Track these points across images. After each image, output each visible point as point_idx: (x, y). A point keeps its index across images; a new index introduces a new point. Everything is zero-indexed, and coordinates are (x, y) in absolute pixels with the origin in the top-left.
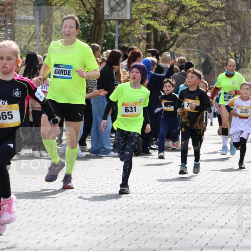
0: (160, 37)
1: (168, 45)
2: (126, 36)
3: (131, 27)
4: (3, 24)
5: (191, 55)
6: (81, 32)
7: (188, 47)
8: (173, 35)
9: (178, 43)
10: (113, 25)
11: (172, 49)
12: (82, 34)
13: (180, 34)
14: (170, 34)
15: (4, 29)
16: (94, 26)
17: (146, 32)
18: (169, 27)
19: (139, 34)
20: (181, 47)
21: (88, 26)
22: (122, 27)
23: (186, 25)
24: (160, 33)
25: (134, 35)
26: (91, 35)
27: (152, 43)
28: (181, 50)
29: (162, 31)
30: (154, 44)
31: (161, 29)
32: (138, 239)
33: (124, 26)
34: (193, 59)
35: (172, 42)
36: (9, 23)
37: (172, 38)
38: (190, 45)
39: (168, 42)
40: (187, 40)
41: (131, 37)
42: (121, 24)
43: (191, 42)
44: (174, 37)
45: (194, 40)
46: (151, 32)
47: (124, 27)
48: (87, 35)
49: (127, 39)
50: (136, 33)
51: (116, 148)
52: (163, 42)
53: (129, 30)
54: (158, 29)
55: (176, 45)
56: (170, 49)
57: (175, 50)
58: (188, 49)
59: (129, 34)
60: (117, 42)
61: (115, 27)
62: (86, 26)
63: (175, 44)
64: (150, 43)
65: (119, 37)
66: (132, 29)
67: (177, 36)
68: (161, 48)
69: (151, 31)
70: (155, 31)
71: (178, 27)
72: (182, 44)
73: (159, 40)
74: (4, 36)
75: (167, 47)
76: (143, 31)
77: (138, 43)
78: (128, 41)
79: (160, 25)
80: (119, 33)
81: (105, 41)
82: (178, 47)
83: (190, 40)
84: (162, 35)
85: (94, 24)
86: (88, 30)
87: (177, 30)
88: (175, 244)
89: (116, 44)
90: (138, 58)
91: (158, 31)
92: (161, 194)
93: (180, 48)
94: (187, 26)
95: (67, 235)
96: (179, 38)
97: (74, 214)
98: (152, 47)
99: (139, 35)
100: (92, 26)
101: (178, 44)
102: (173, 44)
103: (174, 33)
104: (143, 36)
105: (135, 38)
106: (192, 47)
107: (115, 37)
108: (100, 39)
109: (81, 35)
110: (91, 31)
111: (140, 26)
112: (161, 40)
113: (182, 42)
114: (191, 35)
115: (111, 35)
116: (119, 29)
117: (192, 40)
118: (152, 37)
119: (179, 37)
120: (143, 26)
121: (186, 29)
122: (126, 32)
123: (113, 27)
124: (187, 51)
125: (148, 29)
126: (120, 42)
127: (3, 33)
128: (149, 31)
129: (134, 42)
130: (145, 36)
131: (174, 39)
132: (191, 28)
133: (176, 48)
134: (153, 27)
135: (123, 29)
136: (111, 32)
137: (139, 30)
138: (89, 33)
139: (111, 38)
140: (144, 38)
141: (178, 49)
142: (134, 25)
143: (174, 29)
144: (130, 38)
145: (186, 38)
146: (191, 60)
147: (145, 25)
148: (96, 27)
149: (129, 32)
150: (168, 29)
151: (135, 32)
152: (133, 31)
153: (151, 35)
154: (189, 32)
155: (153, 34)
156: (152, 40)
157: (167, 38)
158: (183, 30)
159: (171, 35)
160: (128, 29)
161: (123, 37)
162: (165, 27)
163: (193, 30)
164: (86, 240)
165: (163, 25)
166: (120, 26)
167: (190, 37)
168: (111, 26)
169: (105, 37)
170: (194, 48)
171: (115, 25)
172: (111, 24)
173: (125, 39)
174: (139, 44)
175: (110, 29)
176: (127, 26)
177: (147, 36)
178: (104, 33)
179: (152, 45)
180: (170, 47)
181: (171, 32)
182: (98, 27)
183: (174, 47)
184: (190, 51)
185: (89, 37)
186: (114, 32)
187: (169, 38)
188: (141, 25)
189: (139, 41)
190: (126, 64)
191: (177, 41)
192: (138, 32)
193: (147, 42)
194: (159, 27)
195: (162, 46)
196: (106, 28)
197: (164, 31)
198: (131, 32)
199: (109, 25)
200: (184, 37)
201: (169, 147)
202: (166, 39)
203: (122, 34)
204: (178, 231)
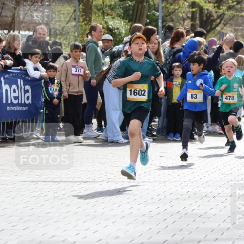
0: (206, 15)
1: (214, 24)
2: (170, 15)
3: (175, 6)
4: (41, 4)
5: (239, 34)
6: (122, 11)
7: (236, 26)
8: (220, 13)
9: (225, 21)
10: (156, 3)
11: (218, 29)
12: (124, 14)
13: (227, 13)
14: (216, 12)
15: (41, 9)
16: (136, 5)
17: (191, 10)
18: (216, 5)
19: (184, 12)
20: (228, 25)
21: (130, 6)
22: (166, 6)
23: (233, 2)
24: (206, 12)
25: (178, 14)
26: (133, 15)
27: (198, 22)
28: (228, 29)
29: (208, 10)
30: (200, 23)
31: (206, 8)
32: (182, 229)
33: (167, 4)
34: (241, 39)
35: (218, 21)
36: (47, 4)
37: (218, 17)
38: (238, 23)
39: (214, 20)
40: (234, 18)
41: (176, 16)
42: (164, 2)
43: (239, 20)
44: (221, 15)
45: (242, 18)
46: (196, 11)
47: (168, 6)
48: (128, 15)
49: (171, 18)
50: (180, 12)
51: (159, 134)
52: (210, 21)
53: (173, 9)
54: (204, 7)
55: (223, 24)
56: (217, 28)
57: (222, 29)
58: (236, 28)
59: (173, 13)
60: (160, 21)
61: (158, 6)
62: (127, 5)
63: (222, 22)
64: (195, 22)
65: (163, 17)
66: (177, 7)
67: (224, 14)
68: (207, 27)
69: (196, 9)
70: (201, 9)
71: (225, 5)
72: (230, 22)
73: (205, 19)
74: (41, 17)
75: (213, 26)
76: (187, 10)
77: (182, 23)
78: (172, 21)
79: (206, 3)
80: (163, 12)
81: (148, 21)
82: (225, 25)
83: (238, 19)
84: (207, 14)
85: (136, 2)
86: (130, 9)
87: (224, 8)
88: (222, 235)
89: (159, 24)
90: (181, 38)
91: (204, 9)
92: (207, 182)
93: (227, 27)
94: (235, 3)
95: (107, 226)
96: (226, 17)
97: (115, 204)
98: (197, 26)
99: (184, 14)
100: (134, 5)
101: (225, 23)
102: (220, 23)
103: (221, 11)
104: (188, 15)
105: (179, 17)
106: (240, 26)
107: (158, 16)
108: (143, 18)
109: (122, 15)
110: (133, 10)
111: (185, 5)
112: (206, 18)
113: (229, 20)
114: (238, 13)
115: (154, 15)
116: (163, 8)
117: (240, 18)
118: (198, 15)
119: (226, 15)
120: (188, 4)
121: (234, 6)
122: (170, 11)
123: (157, 6)
124: (235, 30)
125: (193, 8)
126: (163, 22)
127: (41, 14)
128: (194, 10)
129: (178, 22)
130: (190, 15)
131: (221, 18)
132: (239, 6)
133: (223, 27)
134: (198, 5)
135: (167, 8)
136: (153, 11)
137: (183, 9)
138: (131, 13)
139: (154, 17)
140: (188, 17)
141: (225, 28)
142: (178, 4)
143: (221, 7)
144: (174, 17)
145: (234, 16)
146: (239, 39)
147: (191, 3)
148: (138, 6)
149: (173, 10)
150: (215, 7)
151: (179, 10)
152: (177, 9)
153: (196, 14)
154: (237, 10)
155: (198, 12)
156: (198, 19)
157: (213, 16)
158: (230, 8)
159: (218, 13)
160: (172, 7)
161: (167, 16)
162: (211, 5)
163: (241, 8)
164: (128, 231)
165: (210, 3)
166: (163, 5)
167: (237, 15)
168: (154, 5)
169: (148, 17)
170: (242, 27)
171: (158, 3)
172: (153, 2)
173: (168, 18)
174: (184, 24)
175: (153, 8)
176: (171, 5)
177: (192, 14)
178: (146, 12)
179: (197, 24)
180: (217, 26)
181: (218, 10)
182: (140, 5)
183: (221, 26)
184: (238, 30)
185: (131, 17)
186: (158, 11)
187: (215, 17)
188: (186, 3)
189: (184, 20)
190: (169, 45)
191: (224, 19)
192: (182, 11)
193: (192, 21)
194: (205, 5)
195: (208, 26)
196: (149, 7)
197: (211, 9)
198: (175, 11)
199: (152, 3)
200: (232, 16)
201: (215, 132)
202: (212, 18)
203: (165, 12)
204: (225, 220)
